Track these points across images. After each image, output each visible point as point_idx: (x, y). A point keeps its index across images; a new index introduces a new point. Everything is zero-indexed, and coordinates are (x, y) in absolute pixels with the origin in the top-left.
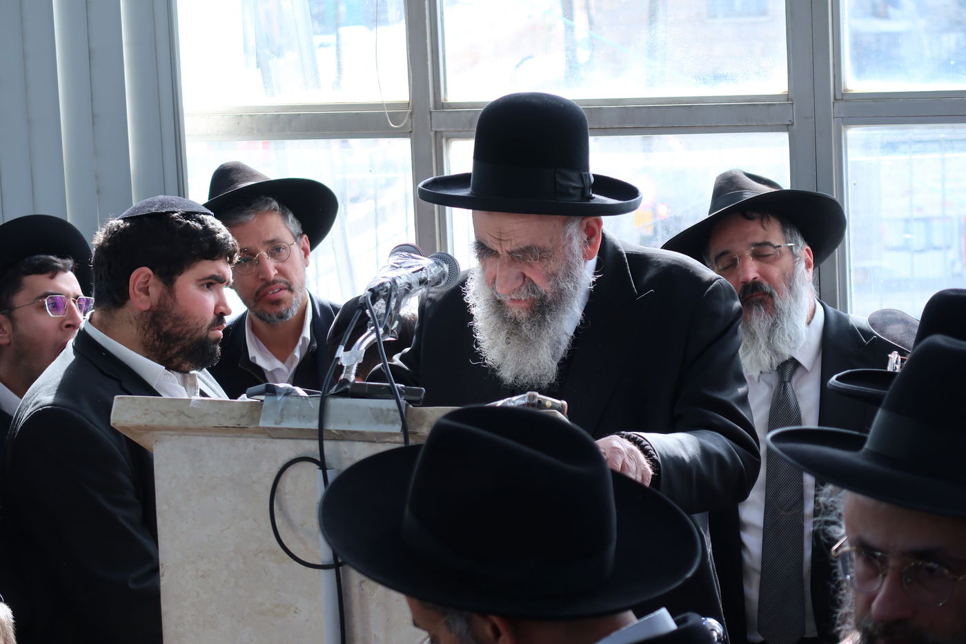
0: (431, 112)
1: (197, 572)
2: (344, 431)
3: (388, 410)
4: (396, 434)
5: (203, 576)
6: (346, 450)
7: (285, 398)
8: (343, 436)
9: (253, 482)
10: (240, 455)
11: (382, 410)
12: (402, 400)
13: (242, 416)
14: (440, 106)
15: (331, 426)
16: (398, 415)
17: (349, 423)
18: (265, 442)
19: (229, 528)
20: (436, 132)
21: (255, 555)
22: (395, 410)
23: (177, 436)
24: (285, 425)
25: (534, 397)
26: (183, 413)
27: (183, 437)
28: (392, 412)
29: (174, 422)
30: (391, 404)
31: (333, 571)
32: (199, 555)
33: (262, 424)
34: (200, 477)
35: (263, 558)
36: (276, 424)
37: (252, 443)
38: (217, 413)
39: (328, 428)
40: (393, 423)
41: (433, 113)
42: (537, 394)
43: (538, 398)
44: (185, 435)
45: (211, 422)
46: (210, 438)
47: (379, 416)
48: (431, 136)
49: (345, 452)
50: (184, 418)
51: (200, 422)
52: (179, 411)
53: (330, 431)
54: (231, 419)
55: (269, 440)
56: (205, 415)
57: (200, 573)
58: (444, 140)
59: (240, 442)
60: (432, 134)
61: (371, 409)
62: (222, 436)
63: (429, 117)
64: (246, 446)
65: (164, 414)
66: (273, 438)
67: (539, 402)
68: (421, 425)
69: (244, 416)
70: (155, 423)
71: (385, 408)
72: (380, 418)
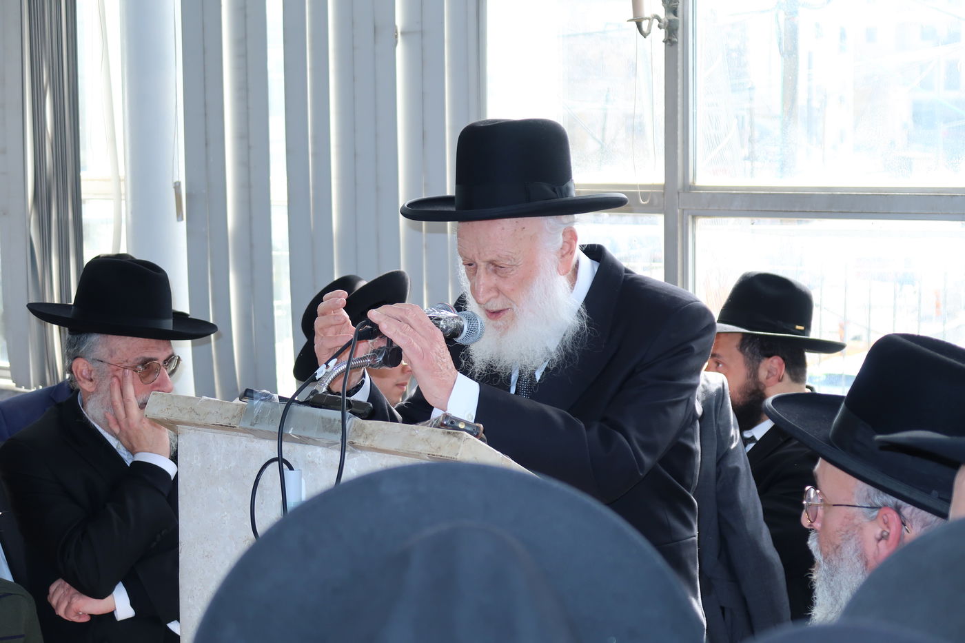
0: (678, 193)
1: (204, 552)
2: (300, 436)
3: (335, 420)
4: (335, 442)
5: (207, 556)
6: (310, 453)
7: (262, 403)
9: (244, 476)
10: (236, 452)
11: (330, 420)
13: (234, 417)
15: (290, 431)
16: (340, 424)
17: (304, 429)
18: (253, 442)
20: (683, 210)
22: (339, 421)
23: (193, 431)
24: (256, 427)
26: (193, 410)
27: (197, 431)
28: (337, 422)
29: (186, 418)
30: (337, 414)
32: (205, 538)
33: (242, 424)
34: (208, 468)
36: (251, 425)
38: (217, 412)
39: (287, 432)
40: (335, 432)
41: (680, 194)
45: (212, 420)
46: (216, 435)
48: (677, 213)
49: (309, 455)
50: (194, 415)
51: (204, 419)
52: (191, 408)
53: (289, 434)
54: (226, 418)
56: (208, 413)
57: (206, 554)
58: (690, 217)
60: (679, 211)
61: (322, 418)
62: (224, 434)
63: (677, 197)
64: (243, 442)
65: (181, 410)
66: (259, 438)
67: (452, 423)
68: (359, 436)
70: (173, 418)
71: (333, 419)
72: (327, 426)
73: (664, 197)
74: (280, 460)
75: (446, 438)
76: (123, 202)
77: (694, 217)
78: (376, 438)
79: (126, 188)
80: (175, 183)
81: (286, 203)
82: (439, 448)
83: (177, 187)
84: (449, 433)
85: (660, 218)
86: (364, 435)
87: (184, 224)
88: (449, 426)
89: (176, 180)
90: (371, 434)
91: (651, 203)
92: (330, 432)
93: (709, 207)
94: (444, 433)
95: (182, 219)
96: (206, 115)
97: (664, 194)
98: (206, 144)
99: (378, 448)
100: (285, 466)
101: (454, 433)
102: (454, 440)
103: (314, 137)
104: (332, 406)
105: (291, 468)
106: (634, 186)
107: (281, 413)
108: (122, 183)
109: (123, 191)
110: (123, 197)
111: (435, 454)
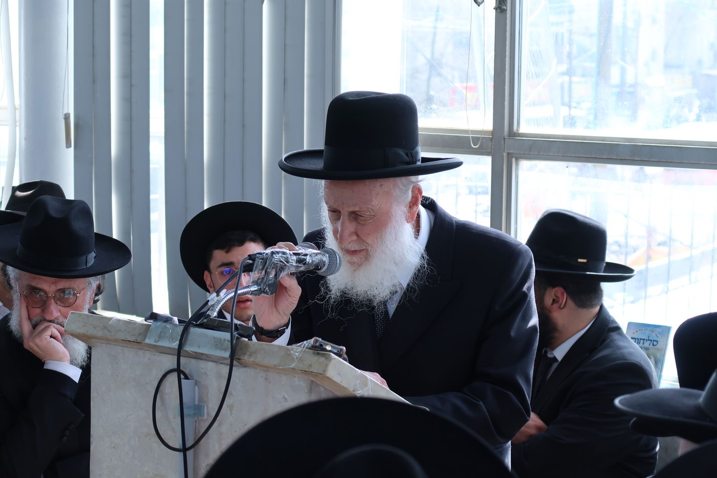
0: (504, 139)
1: (111, 444)
2: (196, 352)
3: (225, 340)
4: (225, 358)
5: (114, 447)
6: (203, 367)
7: (164, 324)
8: (198, 356)
9: (147, 383)
10: (141, 363)
11: (220, 339)
12: (235, 333)
13: (140, 334)
14: (513, 134)
15: (188, 348)
16: (230, 344)
17: (199, 347)
18: (155, 355)
19: (131, 415)
20: (508, 153)
21: (146, 436)
22: (228, 341)
23: (105, 344)
24: (160, 344)
25: (317, 341)
26: (106, 327)
27: (108, 345)
28: (226, 342)
29: (100, 333)
30: (226, 336)
31: (182, 454)
32: (113, 432)
33: (147, 341)
34: (117, 375)
35: (150, 439)
36: (155, 342)
37: (148, 354)
38: (125, 330)
39: (185, 349)
40: (225, 350)
41: (506, 140)
42: (320, 339)
43: (320, 342)
44: (110, 344)
45: (121, 336)
46: (124, 348)
47: (218, 344)
48: (503, 156)
49: (202, 368)
50: (106, 331)
51: (115, 335)
52: (104, 326)
53: (186, 351)
54: (133, 335)
55: (158, 354)
56: (118, 331)
57: (113, 446)
58: (514, 160)
59: (141, 352)
60: (505, 154)
61: (214, 338)
62: (131, 348)
63: (503, 142)
64: (145, 357)
65: (95, 327)
66: (160, 353)
67: (321, 345)
68: (244, 354)
69: (141, 334)
71: (223, 339)
72: (219, 345)
73: (492, 142)
74: (178, 370)
75: (316, 358)
76: (18, 128)
77: (517, 159)
78: (258, 356)
79: (21, 115)
80: (65, 115)
81: (163, 135)
82: (310, 365)
83: (67, 117)
84: (318, 354)
85: (488, 159)
86: (248, 353)
87: (72, 149)
88: (319, 348)
89: (66, 112)
90: (254, 353)
91: (481, 147)
92: (221, 350)
93: (530, 151)
94: (314, 354)
95: (71, 147)
96: (93, 55)
97: (492, 139)
98: (94, 82)
99: (260, 364)
100: (182, 376)
101: (322, 354)
102: (322, 359)
103: (189, 80)
104: (222, 329)
105: (187, 378)
106: (466, 131)
107: (180, 333)
108: (17, 112)
109: (18, 118)
110: (18, 124)
111: (307, 370)
